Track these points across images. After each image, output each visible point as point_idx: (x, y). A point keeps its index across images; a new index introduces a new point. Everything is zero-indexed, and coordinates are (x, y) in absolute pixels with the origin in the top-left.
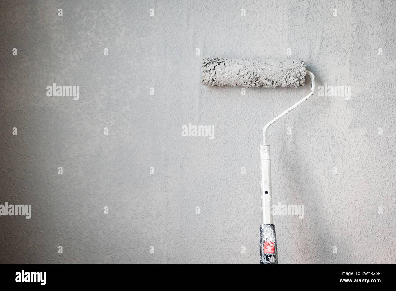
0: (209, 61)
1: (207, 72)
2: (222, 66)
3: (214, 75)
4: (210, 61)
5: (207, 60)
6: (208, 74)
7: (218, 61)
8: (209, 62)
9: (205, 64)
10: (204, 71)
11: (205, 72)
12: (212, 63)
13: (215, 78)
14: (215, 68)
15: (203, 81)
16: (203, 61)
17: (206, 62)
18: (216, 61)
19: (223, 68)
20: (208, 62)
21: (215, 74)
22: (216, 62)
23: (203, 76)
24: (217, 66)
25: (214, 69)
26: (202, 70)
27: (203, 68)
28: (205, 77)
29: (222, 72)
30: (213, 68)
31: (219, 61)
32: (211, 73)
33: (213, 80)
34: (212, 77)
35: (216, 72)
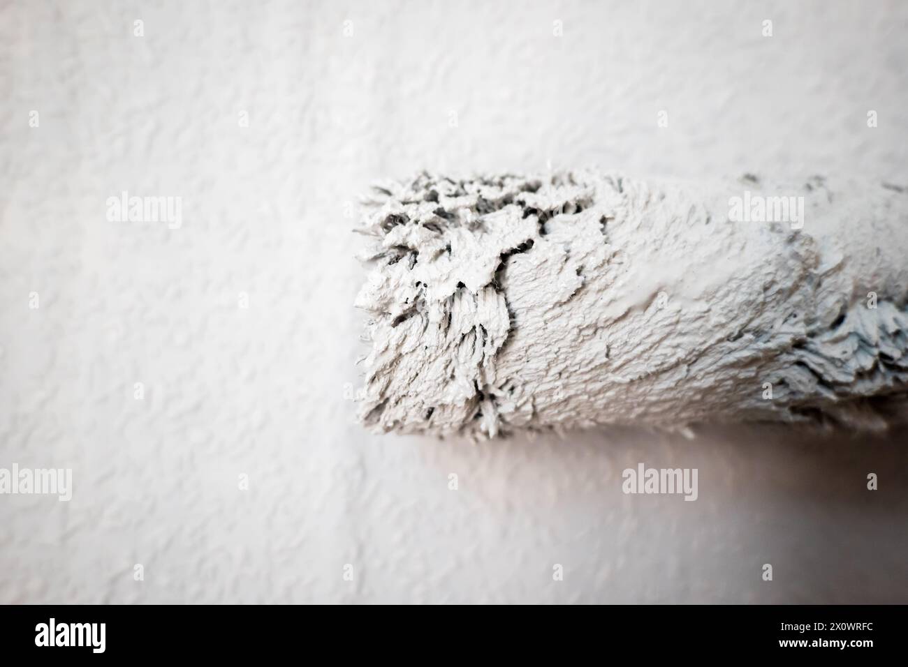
0: (434, 197)
1: (415, 323)
2: (579, 248)
3: (500, 352)
4: (447, 204)
5: (415, 186)
6: (433, 336)
7: (531, 200)
8: (440, 213)
9: (397, 235)
10: (383, 312)
11: (401, 319)
12: (471, 217)
13: (503, 374)
14: (501, 268)
15: (379, 408)
16: (369, 204)
17: (411, 211)
18: (507, 201)
19: (589, 274)
20: (427, 212)
21: (512, 332)
22: (516, 211)
23: (371, 366)
24: (525, 247)
25: (497, 284)
26: (367, 299)
27: (376, 275)
28: (400, 375)
29: (580, 314)
30: (486, 276)
31: (541, 200)
32: (460, 326)
33: (482, 396)
34: (474, 372)
35: (512, 316)
